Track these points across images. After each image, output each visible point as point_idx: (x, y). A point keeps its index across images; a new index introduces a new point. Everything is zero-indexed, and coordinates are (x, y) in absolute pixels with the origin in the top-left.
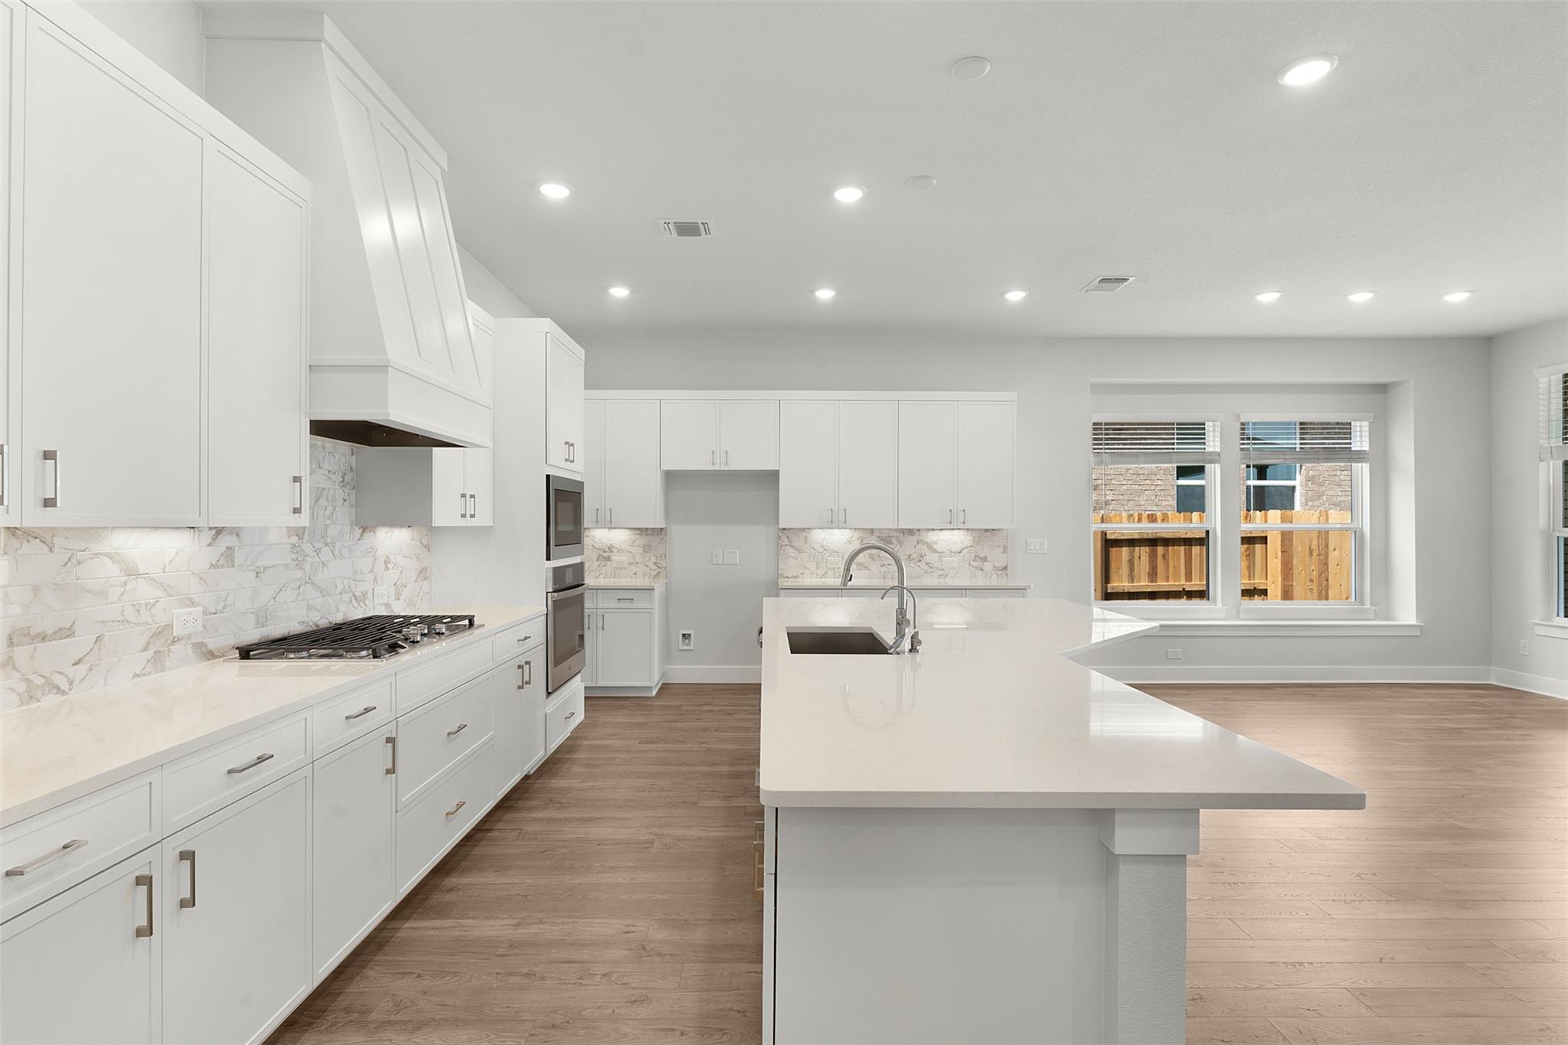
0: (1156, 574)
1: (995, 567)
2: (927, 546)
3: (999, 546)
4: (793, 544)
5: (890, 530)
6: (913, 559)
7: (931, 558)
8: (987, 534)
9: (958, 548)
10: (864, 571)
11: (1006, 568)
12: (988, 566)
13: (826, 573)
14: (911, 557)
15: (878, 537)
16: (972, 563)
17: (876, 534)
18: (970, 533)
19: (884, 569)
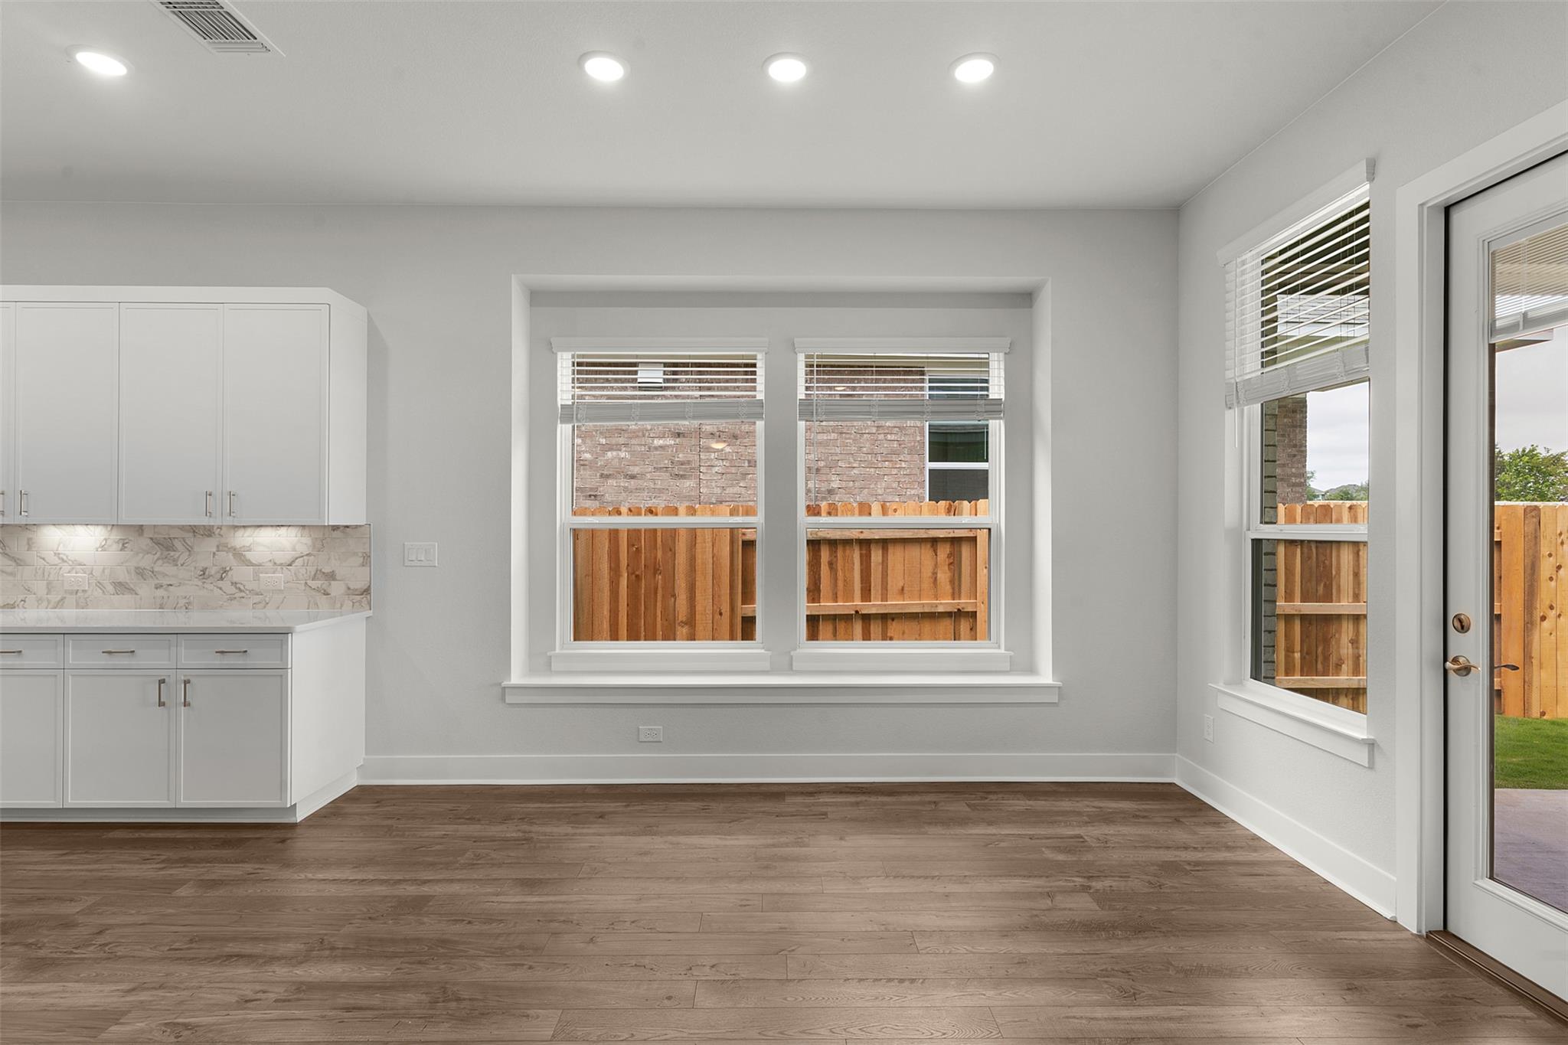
0: (819, 591)
1: (349, 588)
2: (234, 555)
3: (355, 554)
4: (8, 551)
5: (171, 527)
6: (210, 576)
7: (240, 573)
8: (336, 534)
9: (286, 557)
10: (128, 597)
11: (367, 591)
12: (337, 588)
13: (63, 599)
14: (207, 573)
15: (151, 539)
16: (310, 583)
17: (148, 534)
18: (306, 531)
19: (160, 592)
